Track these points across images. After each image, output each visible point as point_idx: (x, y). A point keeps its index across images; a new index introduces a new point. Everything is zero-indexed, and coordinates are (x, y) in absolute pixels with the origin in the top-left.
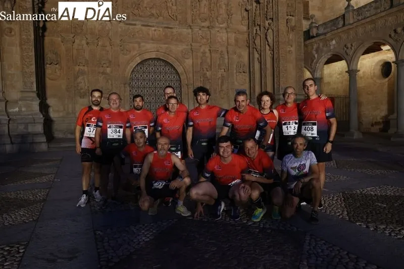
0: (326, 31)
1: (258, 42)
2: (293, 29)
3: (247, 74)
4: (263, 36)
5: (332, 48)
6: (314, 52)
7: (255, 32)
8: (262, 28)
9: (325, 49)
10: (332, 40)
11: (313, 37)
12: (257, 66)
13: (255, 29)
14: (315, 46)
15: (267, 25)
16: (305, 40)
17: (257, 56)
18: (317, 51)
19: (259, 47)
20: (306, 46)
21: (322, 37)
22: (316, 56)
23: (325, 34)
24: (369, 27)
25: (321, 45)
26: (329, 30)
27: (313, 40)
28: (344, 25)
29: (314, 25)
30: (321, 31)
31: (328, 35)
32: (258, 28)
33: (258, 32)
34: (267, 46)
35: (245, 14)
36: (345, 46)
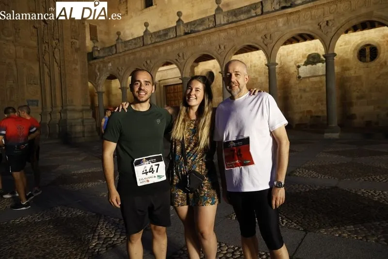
1: (46, 57)
2: (77, 50)
3: (39, 86)
4: (51, 54)
5: (109, 69)
6: (97, 71)
7: (44, 48)
8: (50, 46)
9: (104, 69)
10: (109, 62)
11: (95, 58)
12: (47, 79)
13: (44, 46)
14: (97, 66)
15: (54, 44)
16: (89, 60)
17: (46, 70)
18: (99, 71)
19: (48, 63)
20: (89, 64)
21: (101, 60)
22: (98, 74)
23: (103, 57)
24: (132, 57)
25: (102, 65)
26: (106, 54)
27: (95, 61)
28: (116, 53)
29: (96, 48)
30: (101, 54)
31: (106, 58)
32: (47, 46)
33: (47, 49)
34: (55, 62)
35: (34, 30)
36: (118, 68)
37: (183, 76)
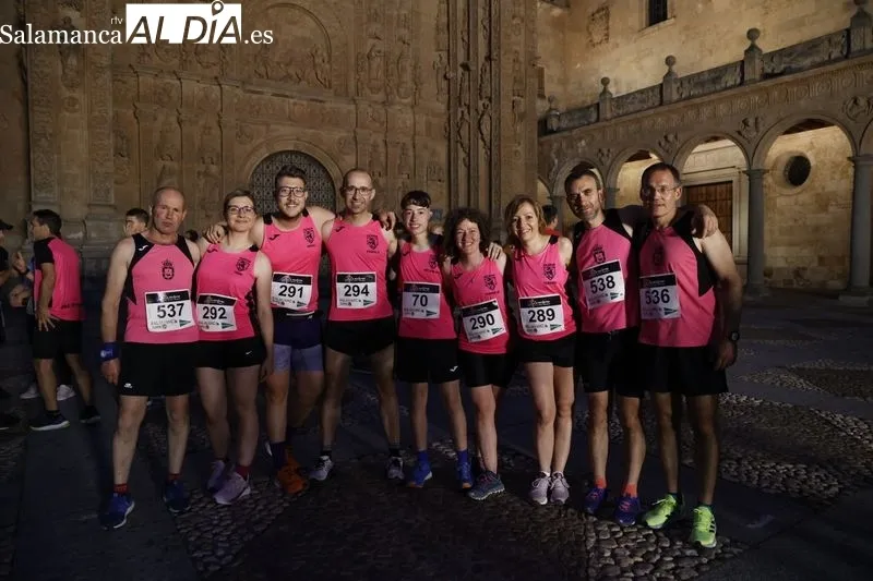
0: (571, 125)
1: (464, 132)
2: (522, 117)
3: (445, 184)
4: (474, 124)
5: (580, 151)
6: (553, 156)
7: (460, 115)
8: (472, 111)
9: (570, 151)
10: (580, 139)
11: (552, 132)
12: (462, 171)
13: (460, 110)
14: (555, 146)
15: (481, 108)
16: (539, 136)
17: (462, 155)
18: (558, 156)
19: (467, 142)
20: (540, 144)
21: (566, 134)
22: (556, 161)
23: (570, 129)
24: (633, 128)
25: (564, 145)
26: (576, 123)
27: (553, 136)
28: (598, 120)
29: (554, 112)
30: (564, 123)
31: (575, 132)
32: (466, 112)
33: (467, 117)
34: (480, 141)
35: (444, 84)
36: (600, 151)
37: (754, 167)
